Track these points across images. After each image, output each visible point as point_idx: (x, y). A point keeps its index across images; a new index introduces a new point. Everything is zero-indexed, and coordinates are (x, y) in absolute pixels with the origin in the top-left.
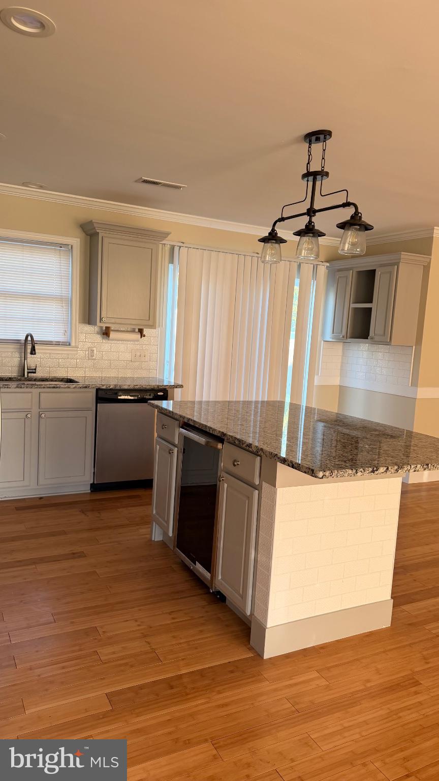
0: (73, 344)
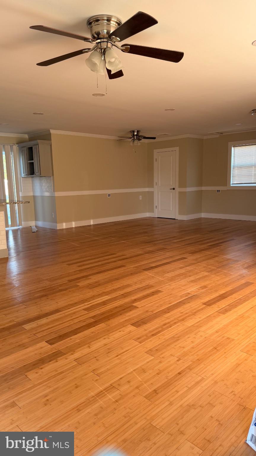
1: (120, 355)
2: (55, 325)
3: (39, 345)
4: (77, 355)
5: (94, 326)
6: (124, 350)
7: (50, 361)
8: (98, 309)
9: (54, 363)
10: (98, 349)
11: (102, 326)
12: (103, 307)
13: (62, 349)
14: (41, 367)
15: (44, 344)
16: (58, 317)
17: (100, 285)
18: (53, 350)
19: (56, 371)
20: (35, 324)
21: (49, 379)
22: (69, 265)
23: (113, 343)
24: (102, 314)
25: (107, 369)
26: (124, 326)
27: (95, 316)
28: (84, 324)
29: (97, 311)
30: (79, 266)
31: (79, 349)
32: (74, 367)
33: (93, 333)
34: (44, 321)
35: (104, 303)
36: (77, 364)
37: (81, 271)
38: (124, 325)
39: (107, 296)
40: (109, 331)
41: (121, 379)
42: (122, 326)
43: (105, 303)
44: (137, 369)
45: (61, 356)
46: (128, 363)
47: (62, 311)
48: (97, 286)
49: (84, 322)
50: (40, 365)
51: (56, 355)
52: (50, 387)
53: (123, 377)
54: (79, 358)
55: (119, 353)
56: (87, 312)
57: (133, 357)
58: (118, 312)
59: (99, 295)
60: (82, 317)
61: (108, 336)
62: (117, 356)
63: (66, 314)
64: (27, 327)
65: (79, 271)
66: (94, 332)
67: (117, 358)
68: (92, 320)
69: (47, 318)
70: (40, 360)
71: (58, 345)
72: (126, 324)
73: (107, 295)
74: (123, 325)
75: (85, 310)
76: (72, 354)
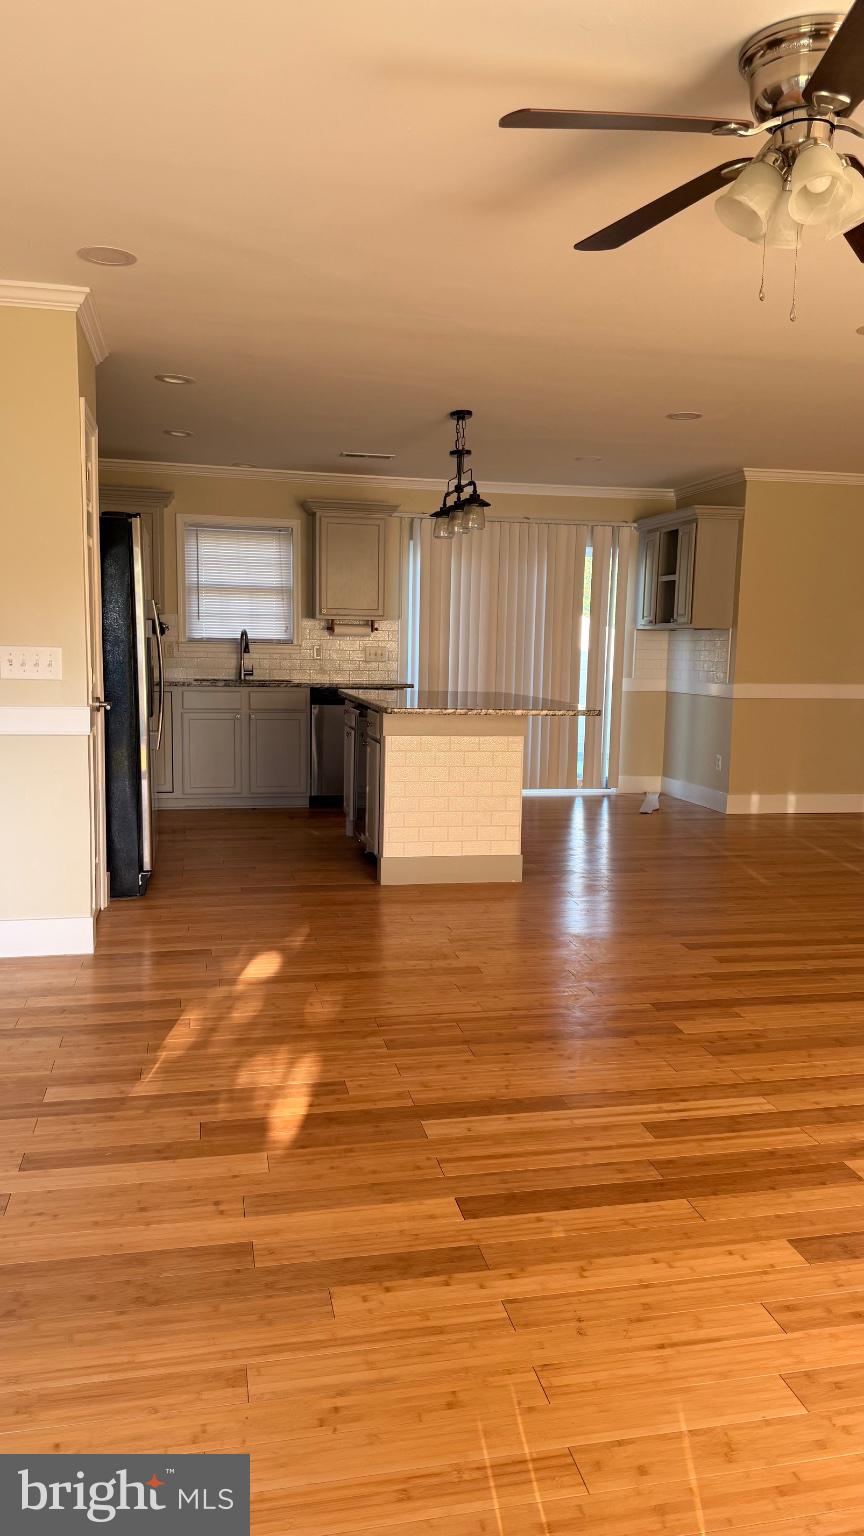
0: (295, 643)
1: (673, 1345)
2: (519, 1149)
3: (430, 1205)
4: (525, 1286)
5: (646, 1201)
6: (702, 1334)
7: (427, 1274)
8: (697, 1140)
9: (435, 1284)
10: (607, 1291)
11: (676, 1208)
12: (722, 1139)
13: (490, 1247)
14: (388, 1284)
15: (447, 1206)
16: (545, 1124)
17: (758, 1048)
18: (461, 1238)
19: (425, 1315)
20: (463, 1125)
21: (385, 1337)
22: (691, 947)
23: (674, 1288)
24: (699, 1164)
25: (595, 1382)
26: (757, 1239)
27: (670, 1162)
28: (617, 1179)
29: (692, 1144)
30: (722, 960)
31: (545, 1267)
32: (487, 1327)
33: (626, 1222)
34: (495, 1124)
35: (734, 1124)
36: (504, 1319)
37: (718, 978)
38: (764, 1233)
39: (761, 1100)
40: (687, 1238)
41: (620, 1443)
42: (751, 1235)
43: (739, 1123)
44: (705, 1432)
45: (472, 1270)
46: (687, 1390)
47: (570, 1108)
48: (744, 1051)
49: (621, 1171)
50: (390, 1276)
51: (461, 1259)
52: (371, 1366)
53: (630, 1442)
54: (526, 1300)
55: (676, 1338)
56: (651, 1139)
57: (724, 1375)
58: (769, 1173)
59: (734, 1086)
60: (623, 1150)
61: (676, 1254)
62: (662, 1347)
63: (577, 1122)
64: (435, 1128)
65: (715, 976)
66: (631, 1222)
67: (656, 1353)
68: (654, 1175)
69: (509, 1118)
70: (399, 1258)
71: (487, 1225)
72: (772, 1233)
73: (764, 1095)
74: (757, 1232)
75: (651, 1127)
76: (511, 1276)
